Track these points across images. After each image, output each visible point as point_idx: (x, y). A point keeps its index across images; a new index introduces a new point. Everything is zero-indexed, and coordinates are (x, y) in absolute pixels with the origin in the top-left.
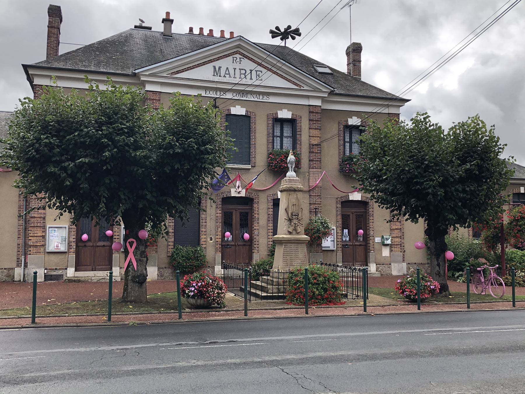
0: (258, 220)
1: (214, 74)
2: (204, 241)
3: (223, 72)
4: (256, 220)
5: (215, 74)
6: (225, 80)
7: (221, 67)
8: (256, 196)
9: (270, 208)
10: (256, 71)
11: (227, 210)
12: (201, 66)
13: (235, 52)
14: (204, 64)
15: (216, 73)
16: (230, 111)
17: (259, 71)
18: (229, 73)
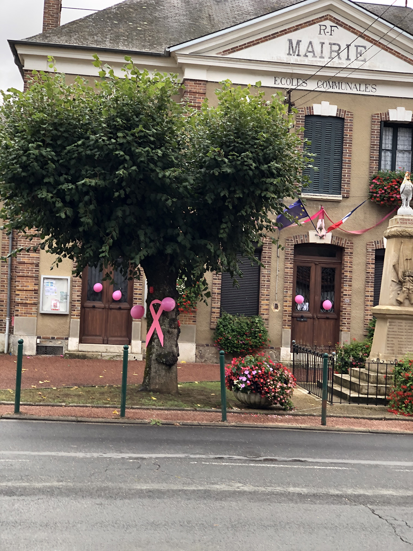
0: (351, 281)
1: (289, 52)
2: (266, 309)
3: (303, 49)
4: (347, 281)
5: (291, 52)
6: (306, 61)
7: (301, 41)
8: (348, 243)
9: (369, 264)
10: (357, 47)
11: (301, 264)
12: (270, 39)
13: (323, 17)
14: (274, 36)
15: (293, 50)
16: (313, 109)
17: (362, 46)
18: (313, 51)
